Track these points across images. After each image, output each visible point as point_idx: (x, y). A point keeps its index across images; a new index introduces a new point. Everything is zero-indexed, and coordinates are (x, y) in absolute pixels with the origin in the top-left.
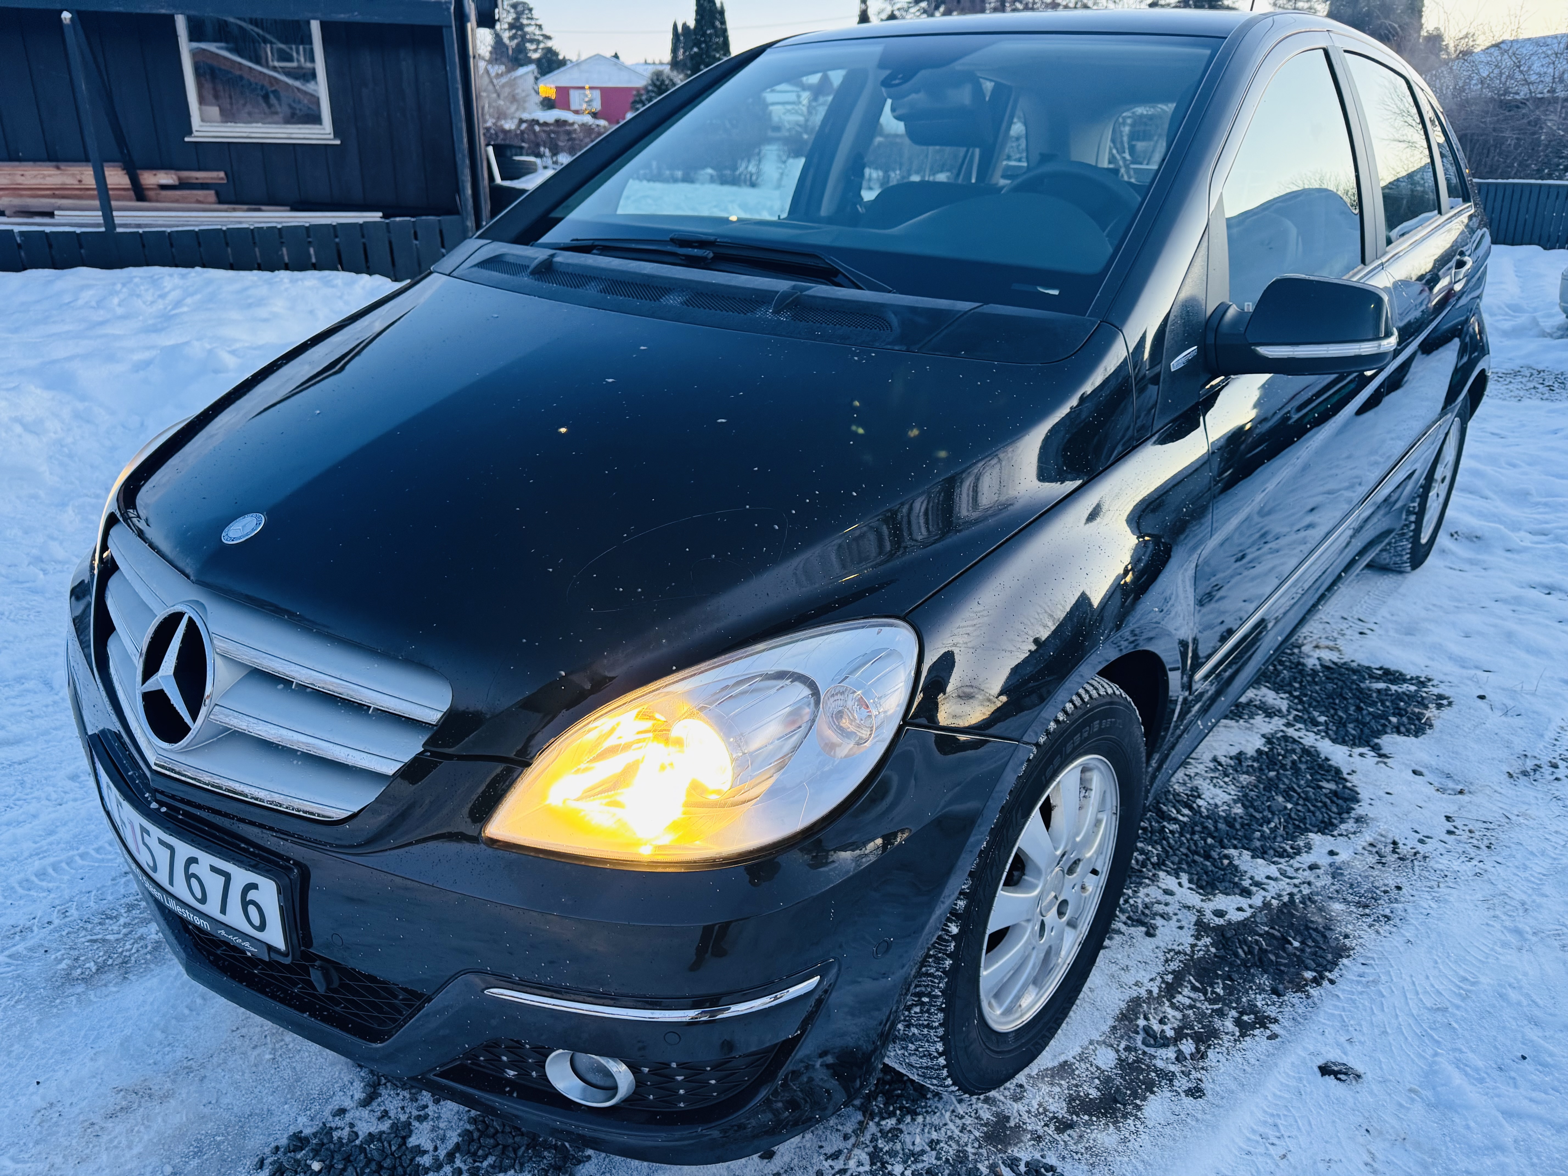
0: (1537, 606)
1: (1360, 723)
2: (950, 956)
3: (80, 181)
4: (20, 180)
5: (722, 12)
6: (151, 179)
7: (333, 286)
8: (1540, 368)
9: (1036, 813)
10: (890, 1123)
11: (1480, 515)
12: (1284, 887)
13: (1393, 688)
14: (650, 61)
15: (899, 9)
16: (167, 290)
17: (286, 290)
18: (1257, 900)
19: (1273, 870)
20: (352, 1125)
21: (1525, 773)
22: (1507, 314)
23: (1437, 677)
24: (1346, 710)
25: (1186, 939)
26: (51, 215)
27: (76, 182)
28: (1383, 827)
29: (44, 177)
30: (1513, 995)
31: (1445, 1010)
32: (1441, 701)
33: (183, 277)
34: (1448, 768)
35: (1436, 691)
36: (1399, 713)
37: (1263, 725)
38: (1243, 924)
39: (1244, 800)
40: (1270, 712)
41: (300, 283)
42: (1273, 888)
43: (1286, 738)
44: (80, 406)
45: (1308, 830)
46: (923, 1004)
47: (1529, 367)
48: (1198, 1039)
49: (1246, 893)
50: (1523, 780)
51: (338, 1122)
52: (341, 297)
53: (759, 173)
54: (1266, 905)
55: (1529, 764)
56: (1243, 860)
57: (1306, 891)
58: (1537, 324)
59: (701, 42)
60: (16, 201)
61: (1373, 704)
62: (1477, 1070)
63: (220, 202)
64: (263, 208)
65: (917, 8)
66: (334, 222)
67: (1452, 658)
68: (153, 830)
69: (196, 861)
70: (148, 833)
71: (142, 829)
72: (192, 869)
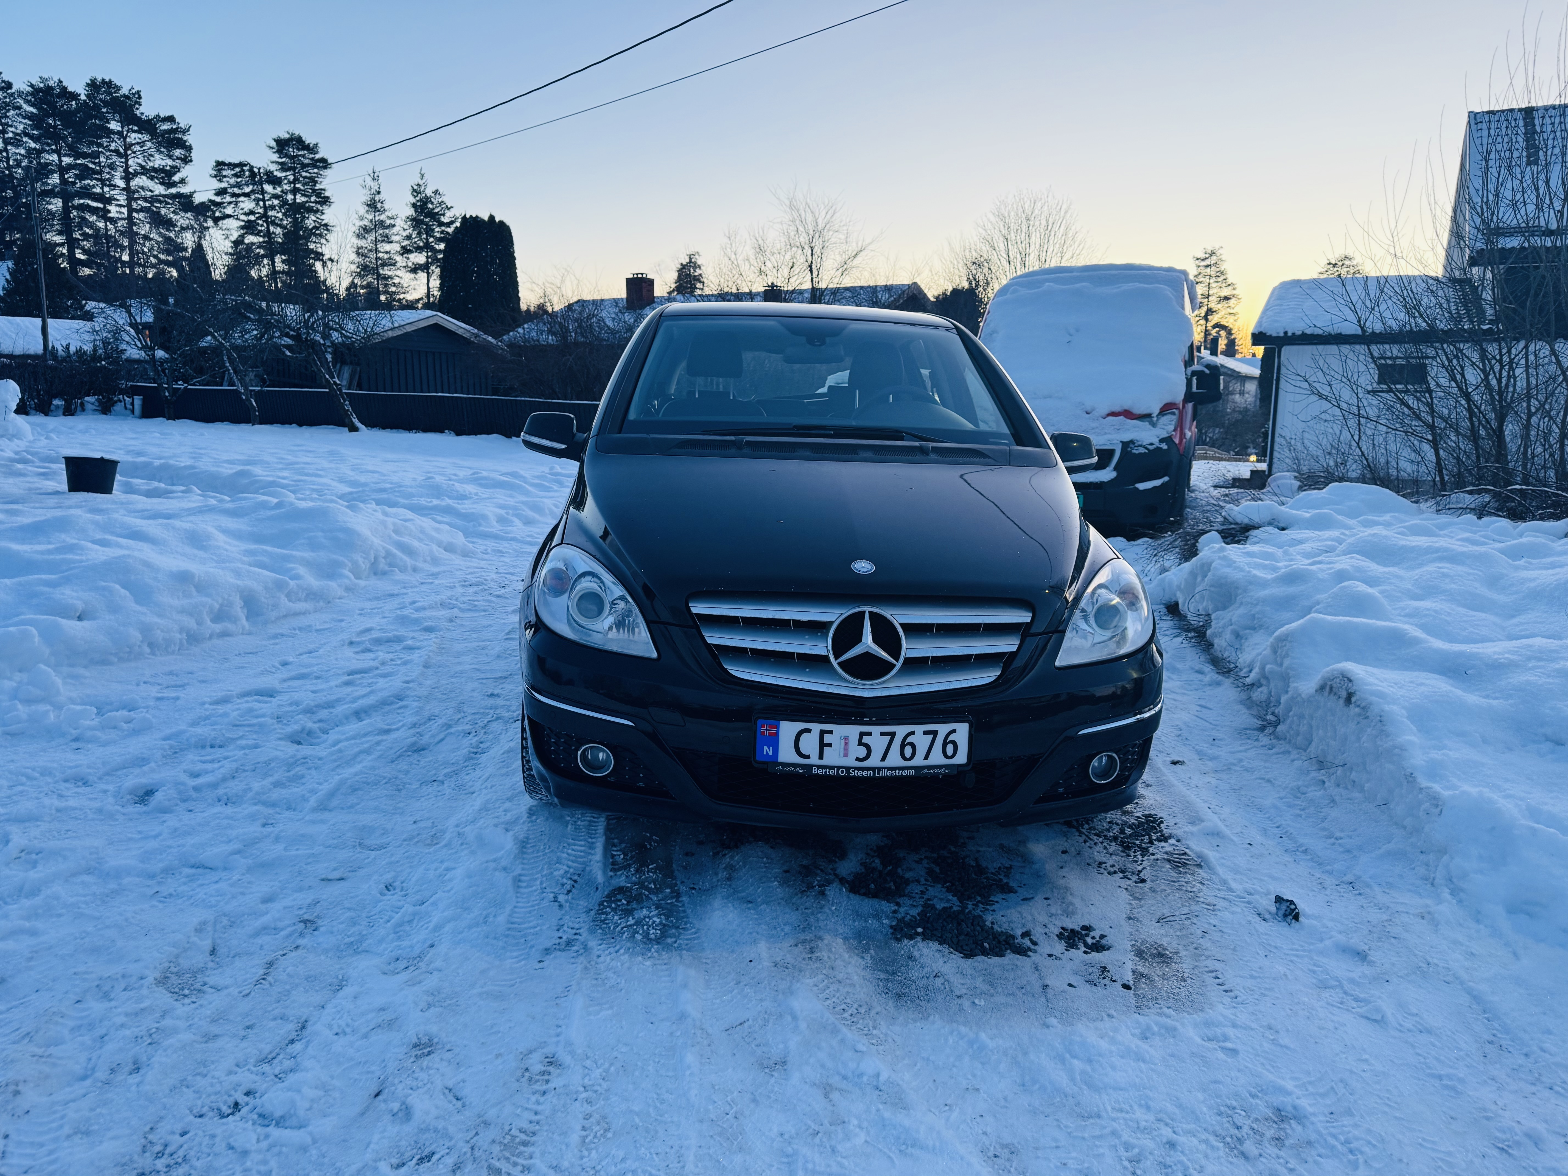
68: (876, 730)
69: (913, 733)
70: (870, 734)
71: (862, 734)
72: (908, 740)
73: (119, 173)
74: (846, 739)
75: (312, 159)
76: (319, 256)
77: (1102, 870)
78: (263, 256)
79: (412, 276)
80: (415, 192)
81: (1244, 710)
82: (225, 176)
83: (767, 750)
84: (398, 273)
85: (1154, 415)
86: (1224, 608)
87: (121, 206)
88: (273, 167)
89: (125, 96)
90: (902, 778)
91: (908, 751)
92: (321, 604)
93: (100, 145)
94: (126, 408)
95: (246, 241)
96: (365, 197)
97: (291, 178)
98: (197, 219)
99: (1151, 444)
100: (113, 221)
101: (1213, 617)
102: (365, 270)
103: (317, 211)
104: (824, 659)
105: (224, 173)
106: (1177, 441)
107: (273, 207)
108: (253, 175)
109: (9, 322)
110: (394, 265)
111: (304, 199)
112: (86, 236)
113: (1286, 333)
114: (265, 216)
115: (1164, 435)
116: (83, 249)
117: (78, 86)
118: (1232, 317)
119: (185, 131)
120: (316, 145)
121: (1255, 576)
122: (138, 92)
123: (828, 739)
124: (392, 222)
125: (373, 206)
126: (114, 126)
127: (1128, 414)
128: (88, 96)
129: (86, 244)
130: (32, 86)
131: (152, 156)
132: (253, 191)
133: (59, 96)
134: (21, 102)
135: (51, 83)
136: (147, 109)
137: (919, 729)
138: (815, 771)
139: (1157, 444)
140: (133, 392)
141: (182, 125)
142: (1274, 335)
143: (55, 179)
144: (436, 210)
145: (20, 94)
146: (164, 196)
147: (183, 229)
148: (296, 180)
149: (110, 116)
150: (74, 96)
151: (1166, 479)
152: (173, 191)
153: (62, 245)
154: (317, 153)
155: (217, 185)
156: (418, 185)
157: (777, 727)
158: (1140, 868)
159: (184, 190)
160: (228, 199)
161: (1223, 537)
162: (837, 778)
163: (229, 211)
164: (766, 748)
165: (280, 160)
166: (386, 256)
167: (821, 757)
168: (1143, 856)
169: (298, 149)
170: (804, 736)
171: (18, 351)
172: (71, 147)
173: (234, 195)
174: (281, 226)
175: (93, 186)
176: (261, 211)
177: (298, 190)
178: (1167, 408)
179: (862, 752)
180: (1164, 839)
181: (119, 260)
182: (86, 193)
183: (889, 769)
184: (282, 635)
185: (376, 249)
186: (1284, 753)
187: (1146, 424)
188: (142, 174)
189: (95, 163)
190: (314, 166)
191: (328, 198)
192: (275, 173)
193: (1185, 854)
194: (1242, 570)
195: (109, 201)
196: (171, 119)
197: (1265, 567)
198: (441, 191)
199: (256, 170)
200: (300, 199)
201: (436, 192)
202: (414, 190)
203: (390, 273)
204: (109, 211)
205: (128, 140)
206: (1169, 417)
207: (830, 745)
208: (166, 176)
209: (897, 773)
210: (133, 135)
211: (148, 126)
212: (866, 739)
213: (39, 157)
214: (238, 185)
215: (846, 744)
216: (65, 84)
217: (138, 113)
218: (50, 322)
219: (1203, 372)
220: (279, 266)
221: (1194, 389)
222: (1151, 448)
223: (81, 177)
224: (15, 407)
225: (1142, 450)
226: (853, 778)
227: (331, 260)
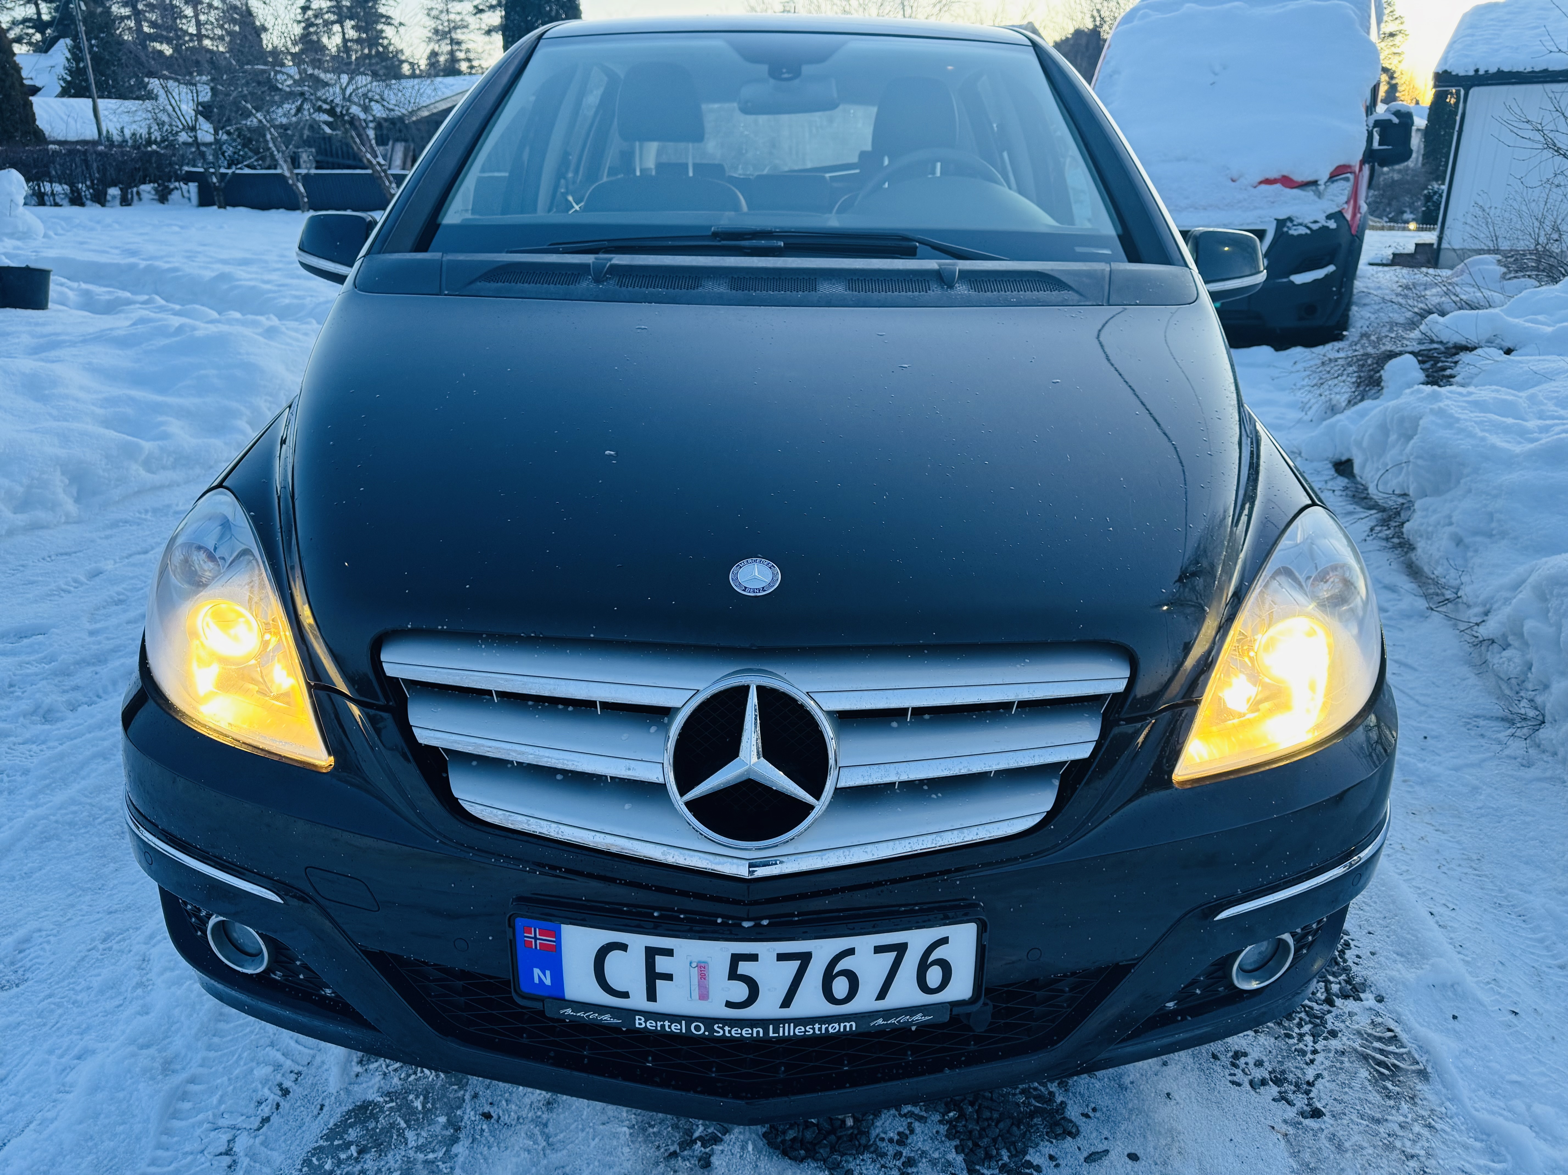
68: (767, 950)
69: (851, 952)
70: (754, 958)
71: (736, 959)
72: (840, 966)
74: (702, 969)
76: (388, 21)
77: (1239, 1076)
78: (333, 23)
79: (487, 38)
81: (1473, 679)
83: (541, 976)
84: (472, 36)
85: (1321, 182)
86: (1437, 491)
90: (827, 1038)
91: (840, 987)
92: (198, 470)
94: (183, 196)
99: (1315, 222)
101: (1418, 505)
102: (440, 34)
104: (660, 788)
106: (1348, 216)
109: (63, 103)
110: (466, 27)
113: (1477, 71)
115: (1334, 209)
118: (1397, 58)
121: (1493, 447)
123: (662, 964)
127: (1287, 181)
129: (153, 17)
137: (864, 943)
138: (640, 1022)
139: (1323, 222)
140: (189, 178)
142: (1462, 73)
151: (1331, 268)
153: (128, 17)
157: (557, 935)
158: (1310, 1074)
161: (1420, 362)
162: (686, 1039)
164: (537, 972)
167: (652, 995)
168: (1315, 1036)
170: (613, 959)
171: (72, 137)
178: (1339, 173)
179: (740, 992)
180: (1353, 991)
181: (186, 32)
183: (799, 1021)
184: (126, 522)
185: (447, 10)
186: (1551, 779)
187: (1308, 194)
193: (1394, 1039)
194: (1471, 435)
197: (1506, 430)
203: (463, 37)
206: (1342, 184)
207: (669, 977)
209: (816, 1029)
212: (744, 968)
215: (703, 976)
218: (102, 103)
219: (1390, 121)
220: (352, 34)
221: (1376, 145)
222: (1315, 227)
224: (23, 201)
225: (1303, 231)
226: (723, 1040)
227: (401, 24)
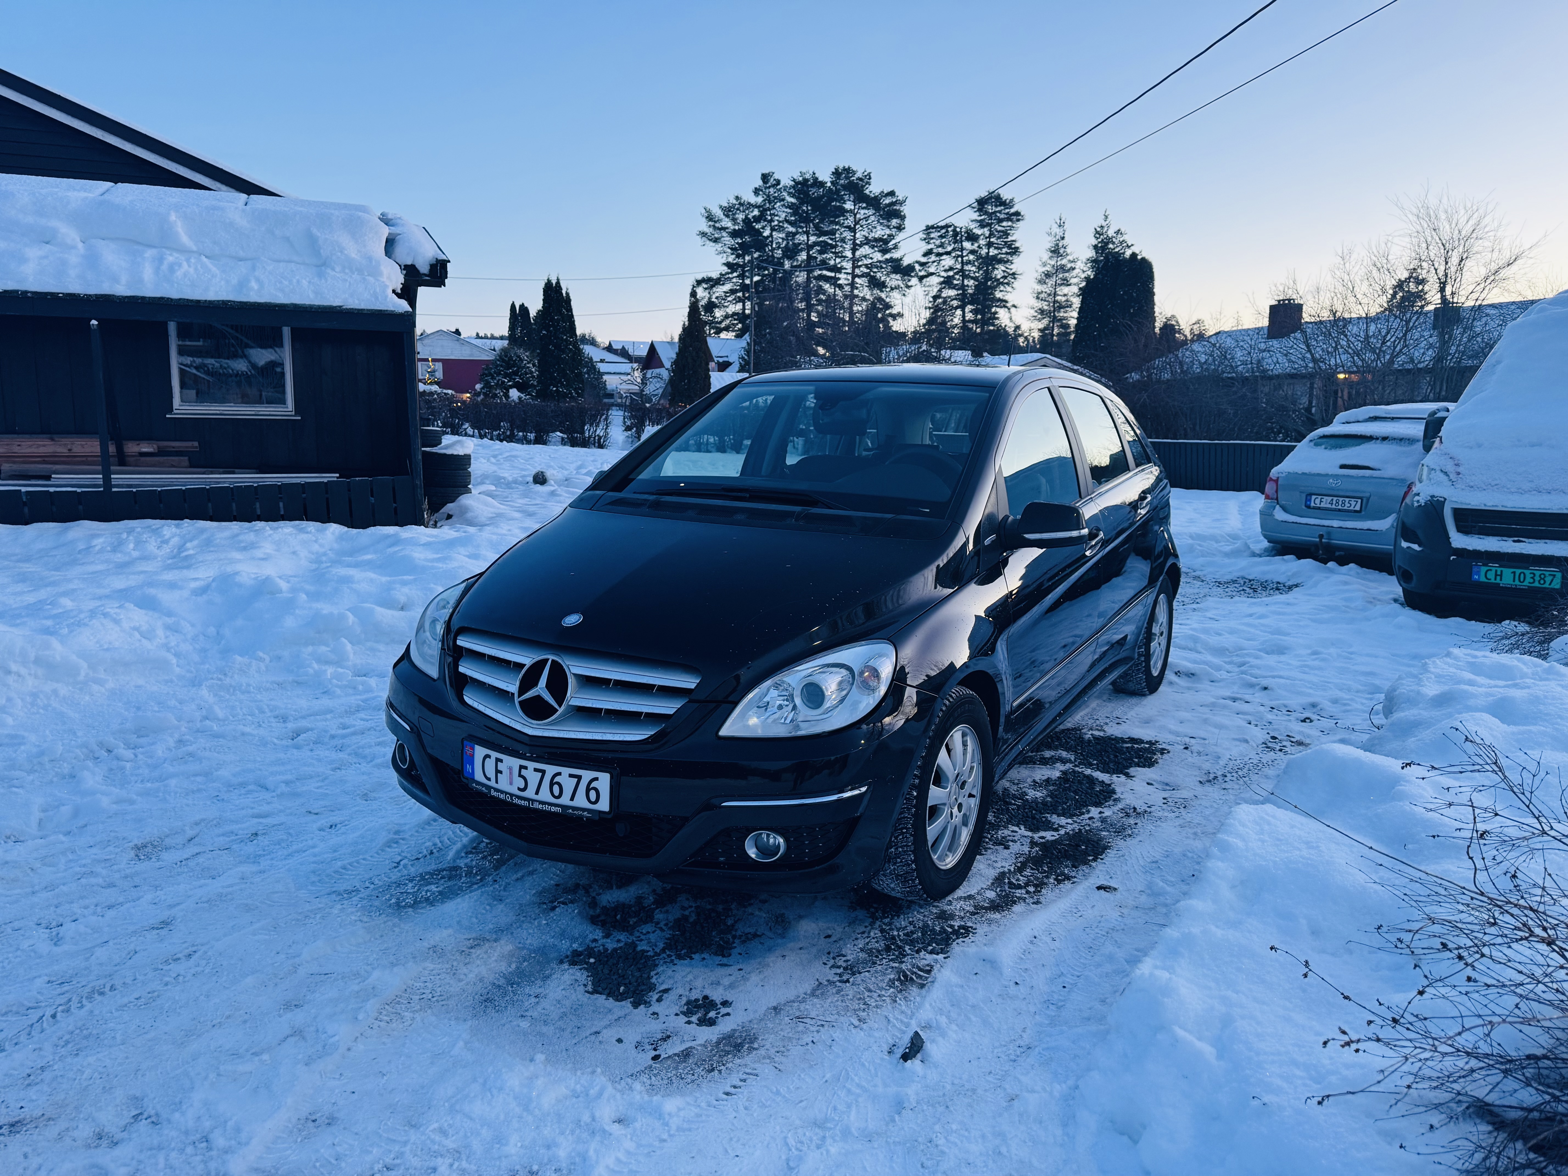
0: (1225, 707)
1: (1117, 763)
2: (914, 807)
3: (70, 450)
4: (16, 449)
5: (568, 300)
6: (132, 448)
7: (307, 533)
8: (1251, 578)
9: (943, 750)
10: (887, 920)
11: (1195, 662)
12: (1076, 827)
13: (1136, 746)
14: (482, 334)
15: (717, 298)
16: (167, 537)
17: (270, 536)
18: (1062, 832)
19: (1070, 821)
20: (603, 946)
21: (1209, 781)
22: (1228, 541)
23: (1161, 740)
24: (1108, 757)
25: (1026, 849)
26: (48, 478)
27: (66, 451)
28: (1128, 802)
29: (39, 446)
30: (1190, 855)
31: (1157, 862)
32: (1162, 751)
33: (177, 526)
34: (1167, 781)
35: (1160, 747)
36: (1139, 757)
37: (1060, 767)
38: (1055, 841)
39: (1051, 795)
40: (1064, 761)
41: (280, 530)
42: (1070, 827)
43: (1074, 771)
44: (170, 621)
45: (1088, 806)
46: (903, 833)
47: (1243, 578)
48: (1035, 886)
49: (1056, 830)
50: (1208, 784)
51: (594, 945)
52: (316, 541)
53: (606, 436)
54: (1066, 833)
55: (1212, 776)
56: (1054, 818)
57: (1088, 828)
58: (1249, 548)
59: (550, 326)
60: (15, 467)
61: (1124, 753)
62: (1172, 882)
63: (192, 466)
64: (236, 470)
65: (733, 297)
66: (303, 481)
67: (1171, 732)
68: (531, 765)
69: (560, 774)
70: (526, 768)
71: (521, 767)
72: (556, 780)
73: (848, 246)
74: (511, 769)
75: (1007, 214)
76: (1003, 303)
78: (956, 308)
80: (1098, 234)
82: (932, 238)
83: (469, 769)
87: (847, 273)
88: (972, 226)
89: (860, 179)
90: (550, 813)
91: (556, 790)
93: (837, 223)
95: (944, 295)
96: (1049, 243)
97: (987, 233)
98: (903, 280)
100: (841, 287)
102: (1042, 313)
103: (1008, 261)
104: (513, 695)
105: (932, 235)
107: (969, 262)
108: (956, 234)
110: (1070, 306)
111: (996, 252)
112: (820, 302)
114: (962, 270)
116: (817, 312)
117: (825, 176)
119: (901, 203)
120: (1012, 200)
122: (869, 174)
123: (501, 766)
124: (1073, 265)
125: (1056, 251)
126: (849, 206)
128: (832, 182)
129: (820, 308)
130: (794, 180)
131: (875, 228)
132: (954, 249)
133: (812, 186)
134: (785, 194)
135: (807, 176)
136: (874, 189)
137: (566, 771)
138: (493, 793)
141: (900, 198)
143: (803, 256)
144: (1117, 250)
145: (785, 187)
146: (880, 262)
147: (892, 289)
148: (991, 235)
149: (846, 197)
150: (822, 184)
152: (888, 256)
153: (803, 311)
154: (1011, 207)
155: (925, 247)
156: (1102, 227)
157: (473, 749)
159: (896, 255)
160: (933, 258)
163: (932, 270)
164: (468, 766)
165: (980, 218)
166: (1064, 299)
167: (496, 780)
169: (996, 206)
170: (487, 762)
172: (817, 227)
173: (939, 255)
174: (972, 278)
175: (829, 259)
176: (959, 266)
177: (993, 243)
179: (522, 784)
182: (824, 264)
183: (541, 802)
185: (1055, 294)
188: (866, 244)
189: (832, 239)
190: (1008, 219)
191: (1018, 248)
192: (974, 231)
195: (839, 270)
196: (892, 194)
198: (1123, 230)
199: (958, 230)
200: (993, 252)
201: (1118, 232)
202: (1097, 232)
203: (1065, 315)
204: (839, 279)
205: (858, 216)
207: (501, 772)
208: (883, 244)
209: (546, 808)
210: (862, 212)
211: (874, 202)
212: (523, 772)
213: (793, 239)
214: (942, 245)
215: (512, 773)
216: (817, 175)
217: (867, 192)
220: (969, 316)
223: (821, 252)
226: (516, 805)
227: (1014, 306)
